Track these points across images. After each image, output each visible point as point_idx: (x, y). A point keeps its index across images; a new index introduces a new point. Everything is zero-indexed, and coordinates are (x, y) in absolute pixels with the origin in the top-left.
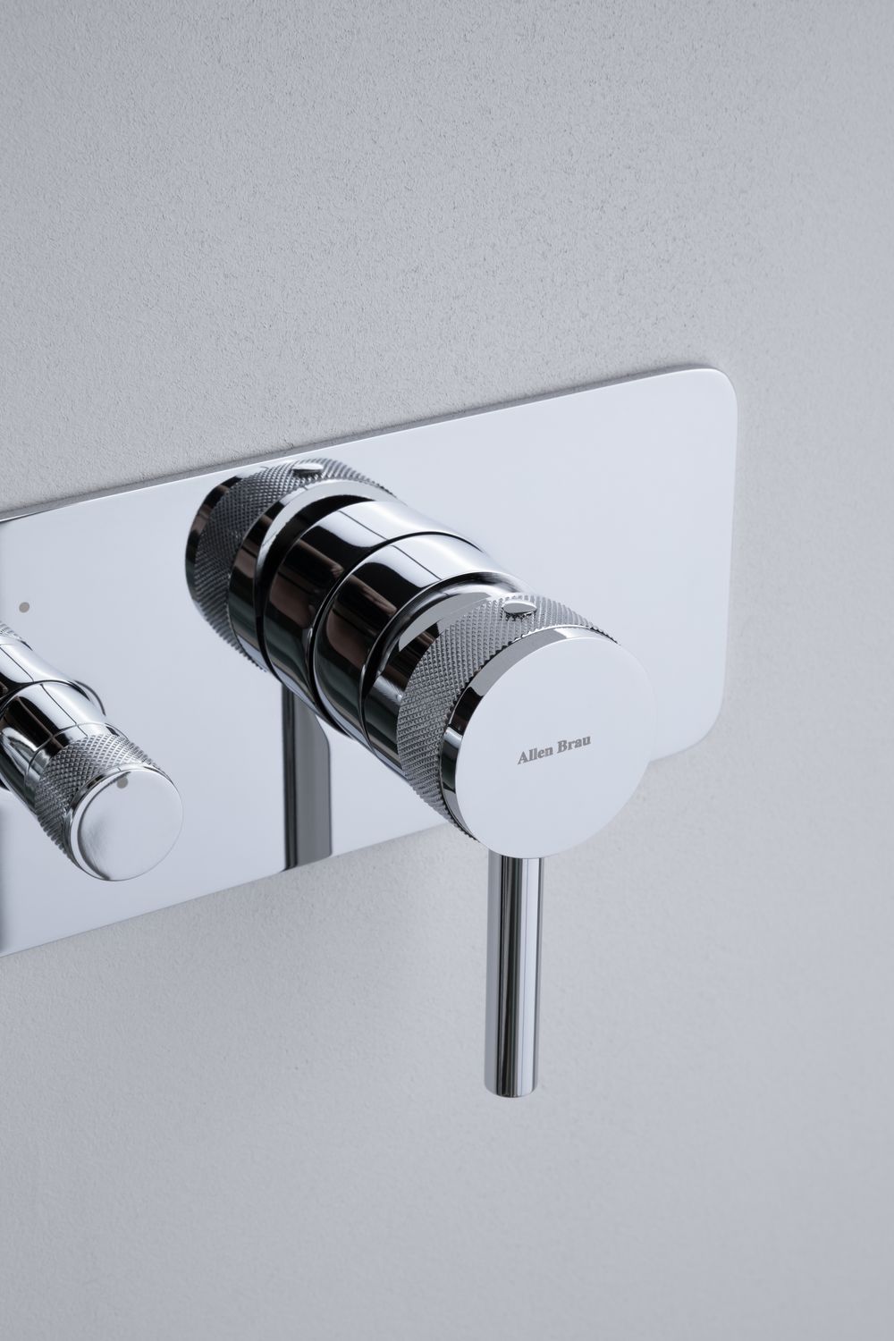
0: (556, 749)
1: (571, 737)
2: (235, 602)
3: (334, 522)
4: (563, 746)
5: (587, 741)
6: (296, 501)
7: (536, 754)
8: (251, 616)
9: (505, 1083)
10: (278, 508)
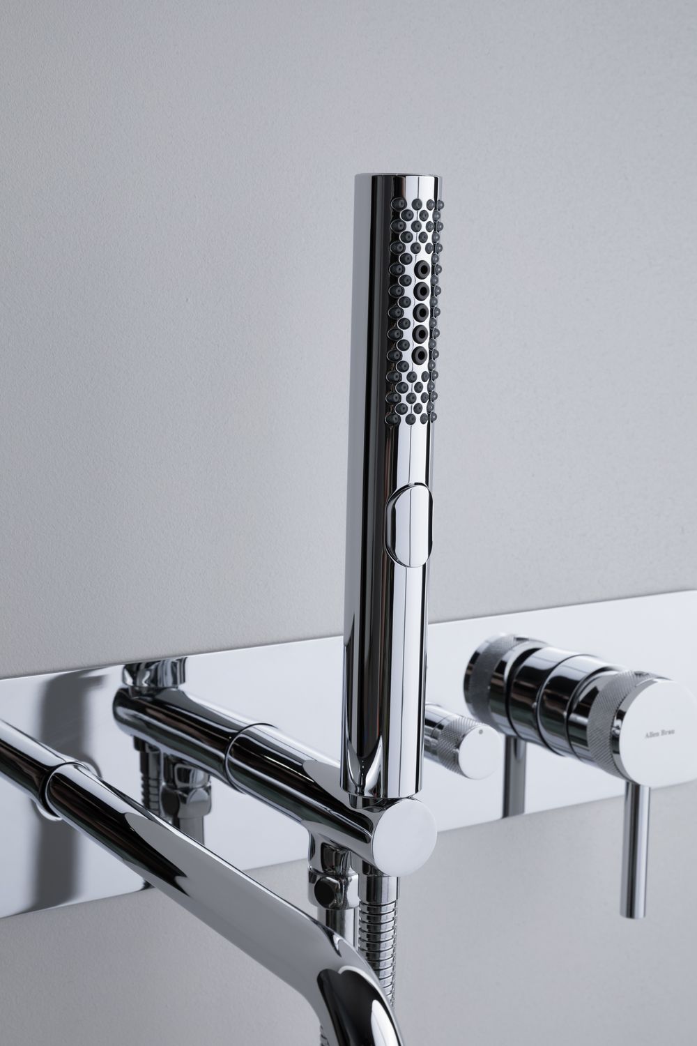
0: (660, 734)
1: (667, 729)
2: (493, 703)
3: (531, 662)
4: (664, 732)
5: (671, 732)
6: (511, 658)
7: (652, 735)
8: (503, 707)
10: (503, 664)
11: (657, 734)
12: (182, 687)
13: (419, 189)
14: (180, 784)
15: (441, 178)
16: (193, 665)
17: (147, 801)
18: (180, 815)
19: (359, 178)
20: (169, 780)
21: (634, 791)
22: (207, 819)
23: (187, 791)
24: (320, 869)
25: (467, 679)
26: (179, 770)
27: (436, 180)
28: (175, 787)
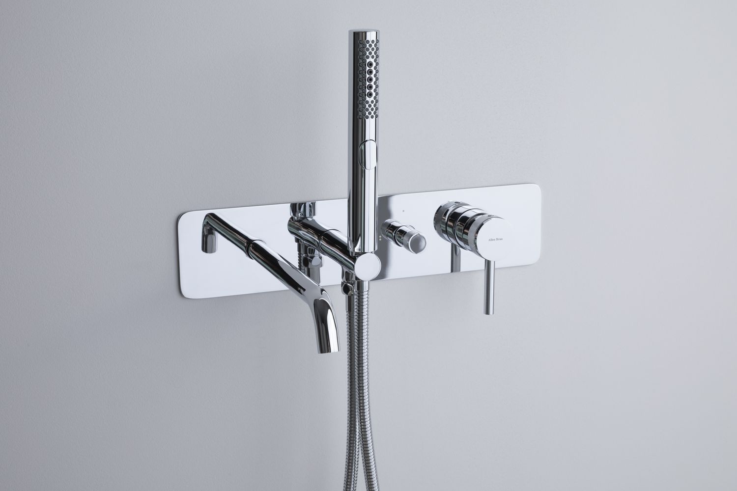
3: (457, 211)
4: (497, 239)
5: (500, 239)
6: (451, 209)
7: (492, 240)
9: (487, 312)
10: (448, 210)
11: (495, 240)
12: (314, 218)
13: (371, 36)
14: (309, 255)
15: (379, 31)
16: (319, 205)
17: (300, 266)
18: (309, 267)
19: (350, 32)
20: (306, 253)
21: (488, 263)
22: (321, 269)
23: (312, 257)
24: (345, 281)
25: (435, 218)
26: (309, 249)
27: (377, 33)
28: (308, 256)
